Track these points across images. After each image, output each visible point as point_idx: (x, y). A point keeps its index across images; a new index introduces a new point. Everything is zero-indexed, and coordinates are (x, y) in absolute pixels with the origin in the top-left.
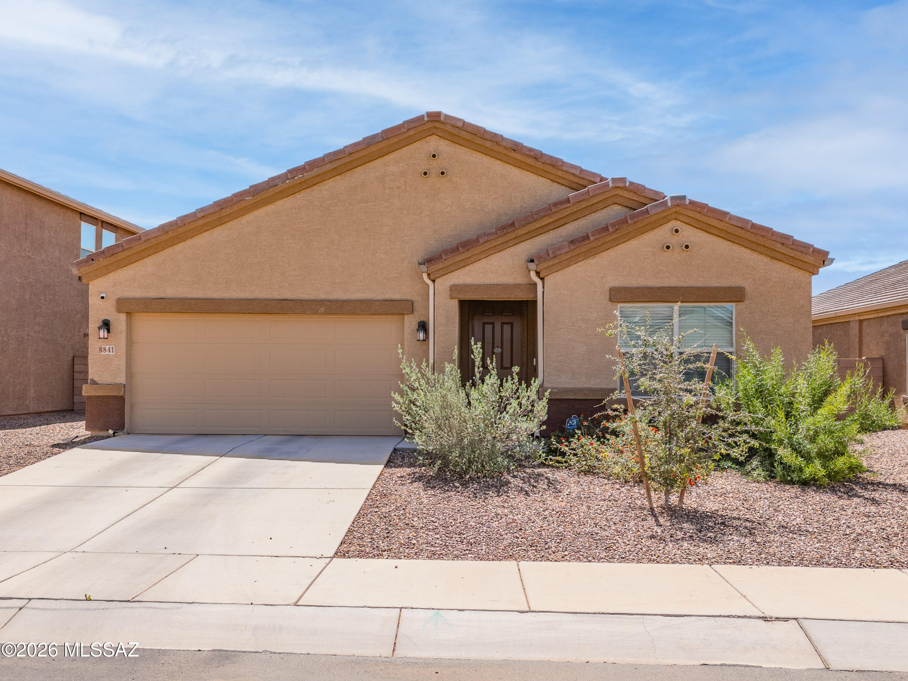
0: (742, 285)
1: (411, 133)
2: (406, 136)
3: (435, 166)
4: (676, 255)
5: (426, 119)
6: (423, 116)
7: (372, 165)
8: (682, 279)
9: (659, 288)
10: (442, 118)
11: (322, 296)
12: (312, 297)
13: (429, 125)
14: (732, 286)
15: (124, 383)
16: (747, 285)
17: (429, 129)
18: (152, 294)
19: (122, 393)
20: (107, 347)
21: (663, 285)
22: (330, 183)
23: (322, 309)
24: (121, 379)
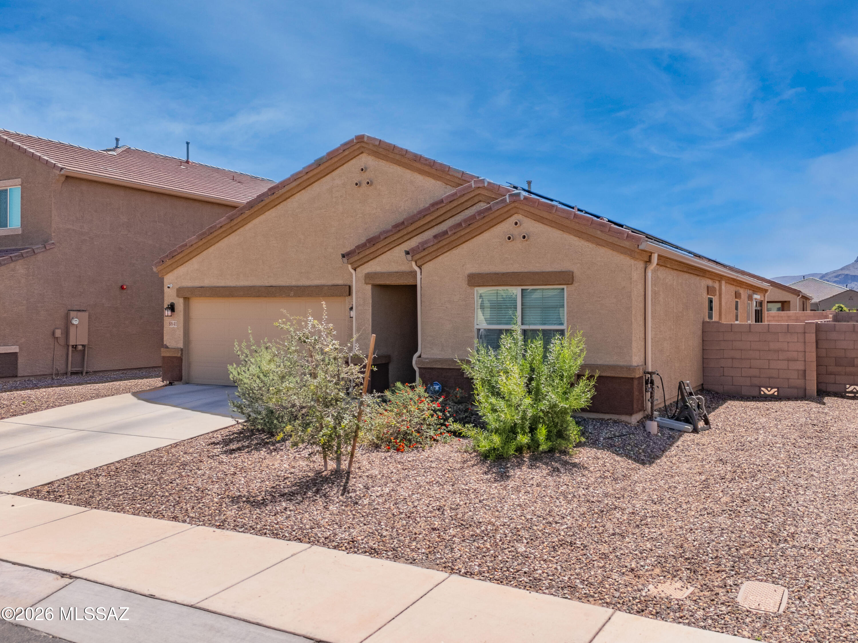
0: (572, 270)
1: (347, 153)
2: (343, 156)
3: (365, 177)
4: (518, 244)
5: (355, 141)
6: (353, 140)
7: (324, 180)
8: (523, 266)
9: (503, 274)
10: (365, 139)
11: (294, 283)
12: (287, 284)
13: (358, 146)
14: (563, 270)
15: (182, 347)
16: (576, 269)
17: (359, 148)
18: (197, 284)
19: (179, 355)
20: (173, 322)
21: (509, 271)
22: (298, 196)
23: (292, 293)
24: (181, 345)
